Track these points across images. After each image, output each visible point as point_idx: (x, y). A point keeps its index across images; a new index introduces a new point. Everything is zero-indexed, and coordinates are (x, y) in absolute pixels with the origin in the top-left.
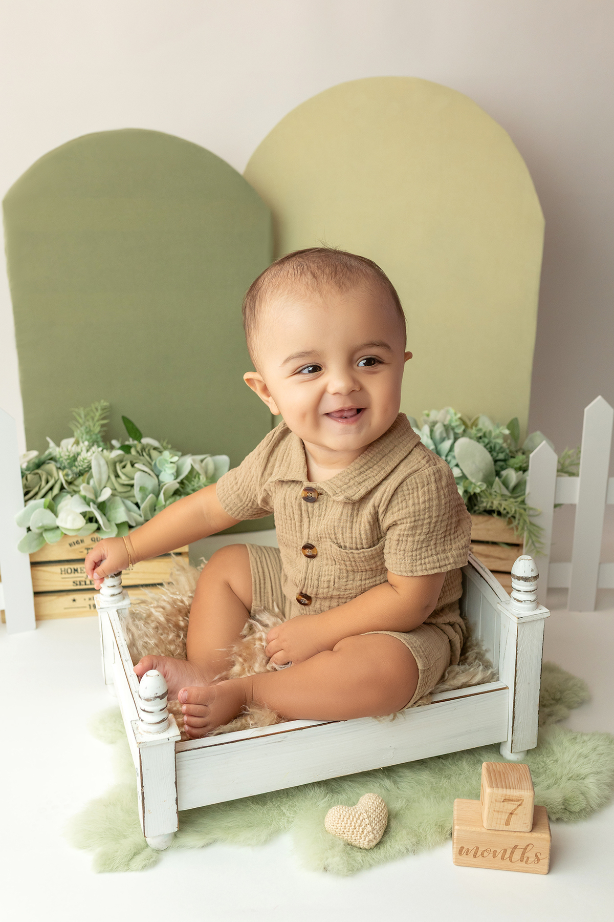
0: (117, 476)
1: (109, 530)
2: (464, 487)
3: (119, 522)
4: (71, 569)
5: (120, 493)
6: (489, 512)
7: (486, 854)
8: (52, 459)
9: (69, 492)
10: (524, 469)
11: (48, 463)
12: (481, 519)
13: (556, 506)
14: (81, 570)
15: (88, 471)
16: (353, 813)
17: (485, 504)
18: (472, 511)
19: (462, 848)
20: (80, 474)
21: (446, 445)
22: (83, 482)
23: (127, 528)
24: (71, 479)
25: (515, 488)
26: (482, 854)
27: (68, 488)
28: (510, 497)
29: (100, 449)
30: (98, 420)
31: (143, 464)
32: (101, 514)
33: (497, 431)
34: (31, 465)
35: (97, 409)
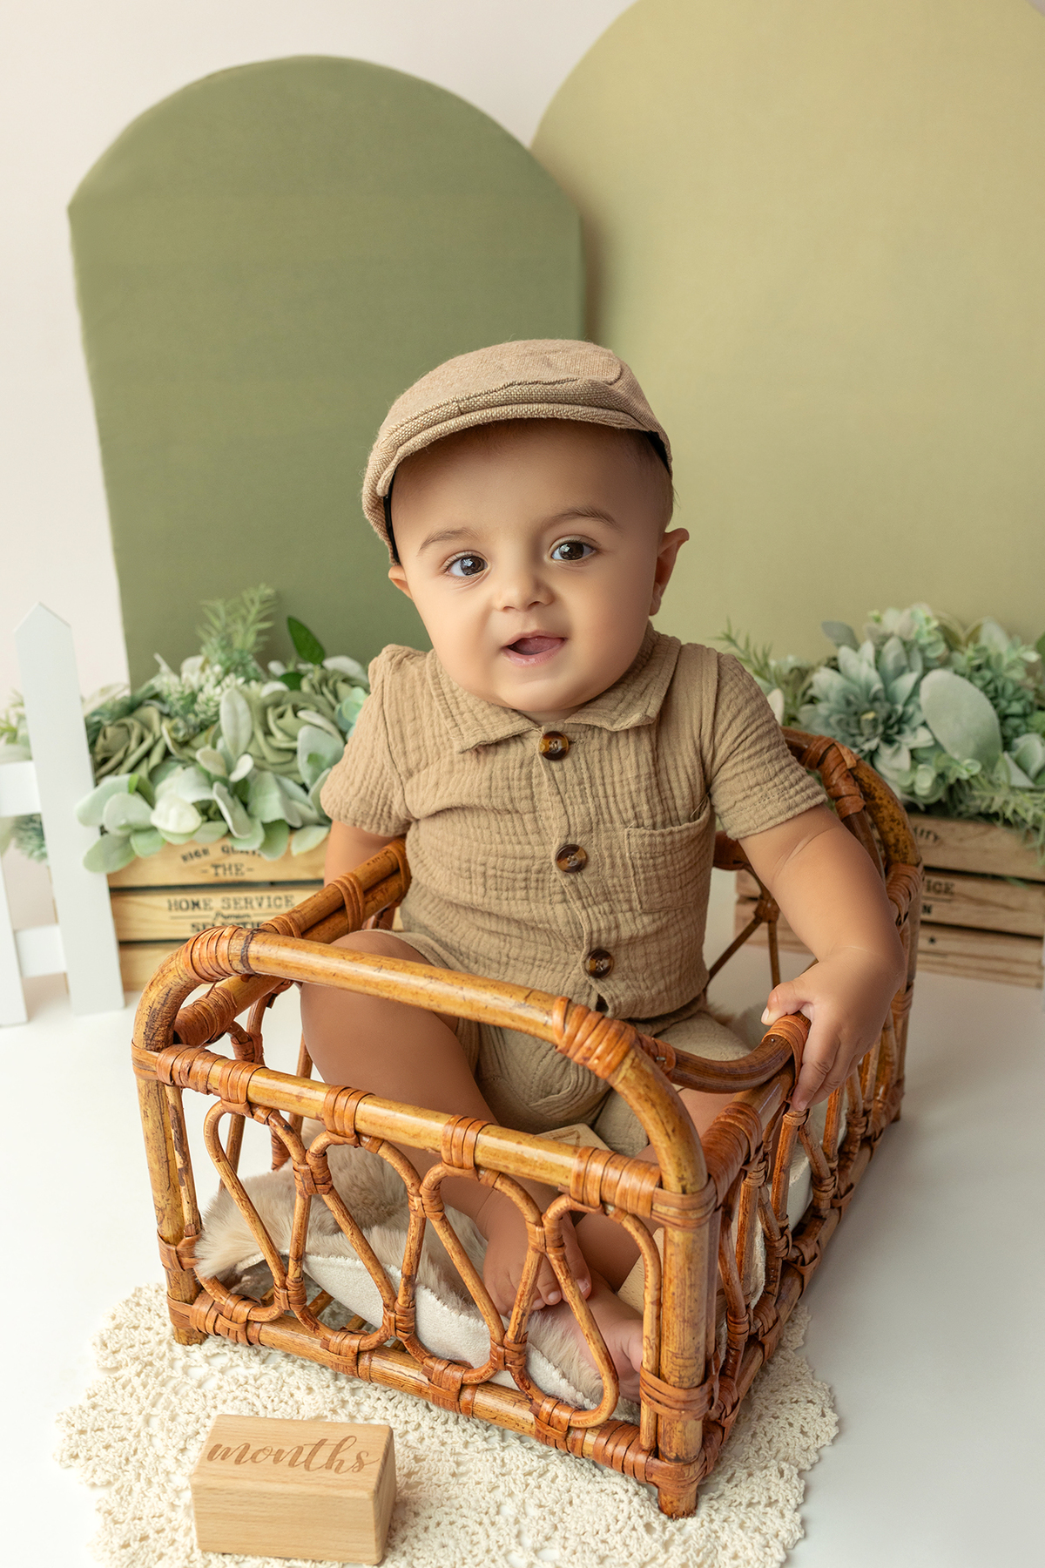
0: (268, 733)
1: (248, 836)
2: (937, 767)
3: (269, 819)
4: (187, 902)
5: (273, 764)
6: (989, 818)
8: (157, 697)
9: (180, 761)
11: (148, 705)
12: (971, 829)
14: (206, 904)
15: (215, 722)
17: (978, 802)
18: (955, 813)
20: (203, 727)
21: (906, 682)
22: (206, 742)
23: (287, 830)
24: (184, 736)
25: (1039, 773)
27: (178, 753)
28: (1031, 791)
29: (241, 680)
30: (254, 623)
31: (319, 711)
32: (235, 805)
33: (1014, 655)
34: (117, 708)
35: (252, 601)
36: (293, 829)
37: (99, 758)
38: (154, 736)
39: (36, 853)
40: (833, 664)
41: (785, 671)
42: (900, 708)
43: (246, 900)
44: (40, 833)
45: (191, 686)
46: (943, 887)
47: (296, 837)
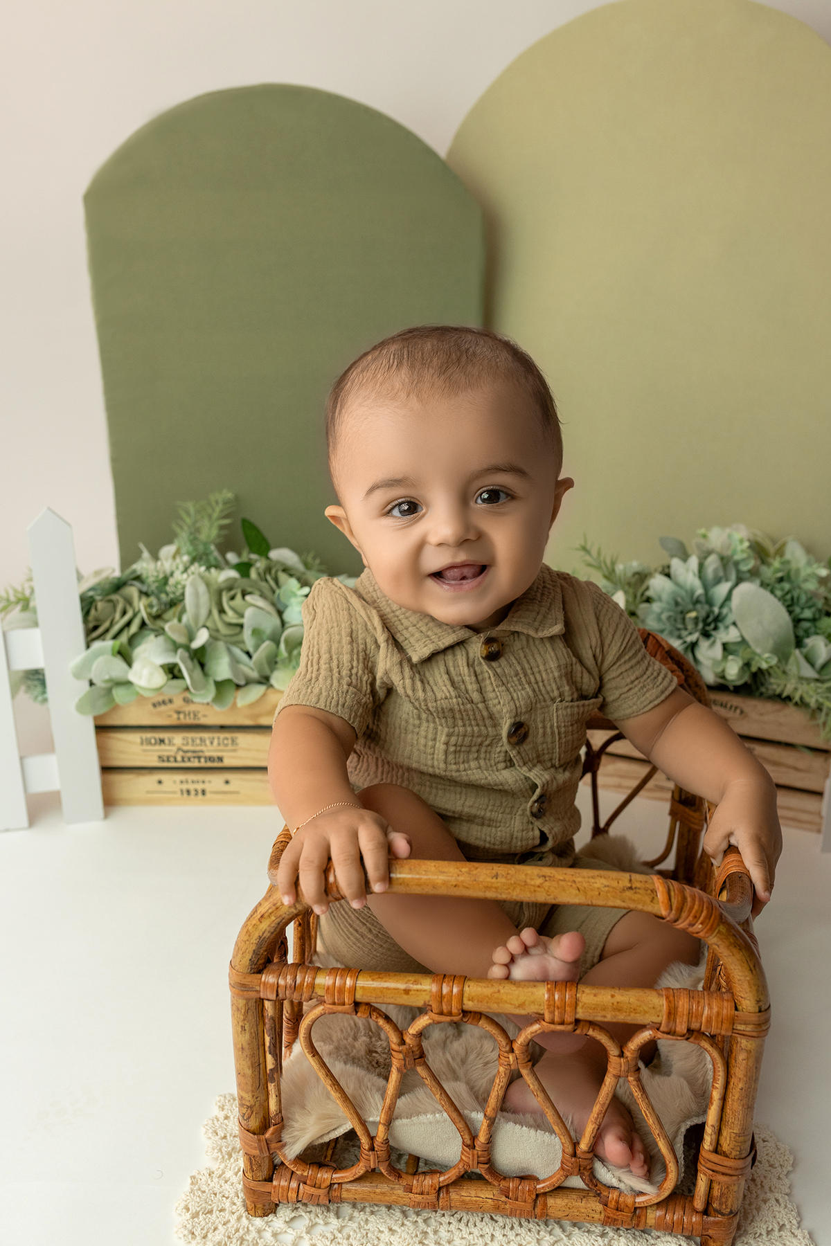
0: (222, 611)
1: (202, 692)
2: (743, 658)
3: (220, 678)
4: (155, 739)
5: (225, 636)
6: (783, 699)
8: (138, 578)
9: (153, 630)
11: (131, 585)
12: (769, 707)
14: (170, 741)
15: (181, 601)
17: (775, 687)
18: (757, 694)
20: (172, 604)
21: (722, 590)
22: (174, 616)
23: (234, 687)
24: (157, 611)
25: (824, 666)
27: (152, 624)
28: (817, 680)
29: (203, 569)
30: (217, 519)
31: (262, 596)
32: (194, 667)
33: (809, 571)
34: (107, 586)
35: (217, 502)
36: (238, 687)
37: (91, 625)
38: (134, 610)
39: (40, 698)
40: (666, 570)
41: (629, 574)
42: (716, 610)
43: (201, 739)
44: (43, 683)
45: (164, 572)
47: (240, 693)
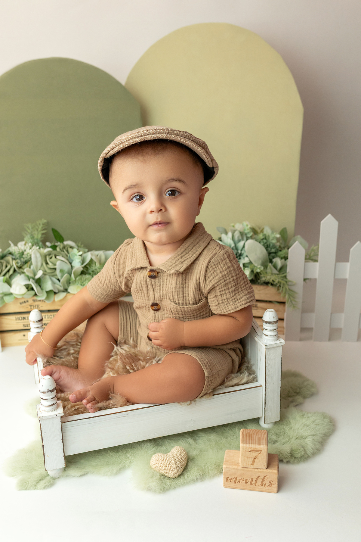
0: (47, 263)
1: (42, 295)
2: (251, 269)
3: (48, 289)
4: (22, 318)
5: (49, 273)
6: (266, 283)
7: (241, 481)
8: (10, 253)
9: (19, 273)
10: (286, 258)
11: (8, 256)
12: (262, 287)
13: (305, 280)
14: (27, 318)
15: (29, 261)
16: (166, 458)
17: (264, 279)
18: (257, 283)
19: (228, 478)
20: (26, 262)
21: (241, 244)
22: (27, 267)
23: (53, 294)
24: (20, 265)
25: (281, 269)
26: (239, 481)
27: (18, 270)
28: (278, 274)
29: (38, 248)
30: (40, 231)
31: (63, 256)
32: (37, 286)
33: (273, 236)
35: (40, 224)
36: (55, 293)
38: (11, 265)
42: (239, 252)
45: (22, 250)
46: (255, 305)
47: (57, 296)
